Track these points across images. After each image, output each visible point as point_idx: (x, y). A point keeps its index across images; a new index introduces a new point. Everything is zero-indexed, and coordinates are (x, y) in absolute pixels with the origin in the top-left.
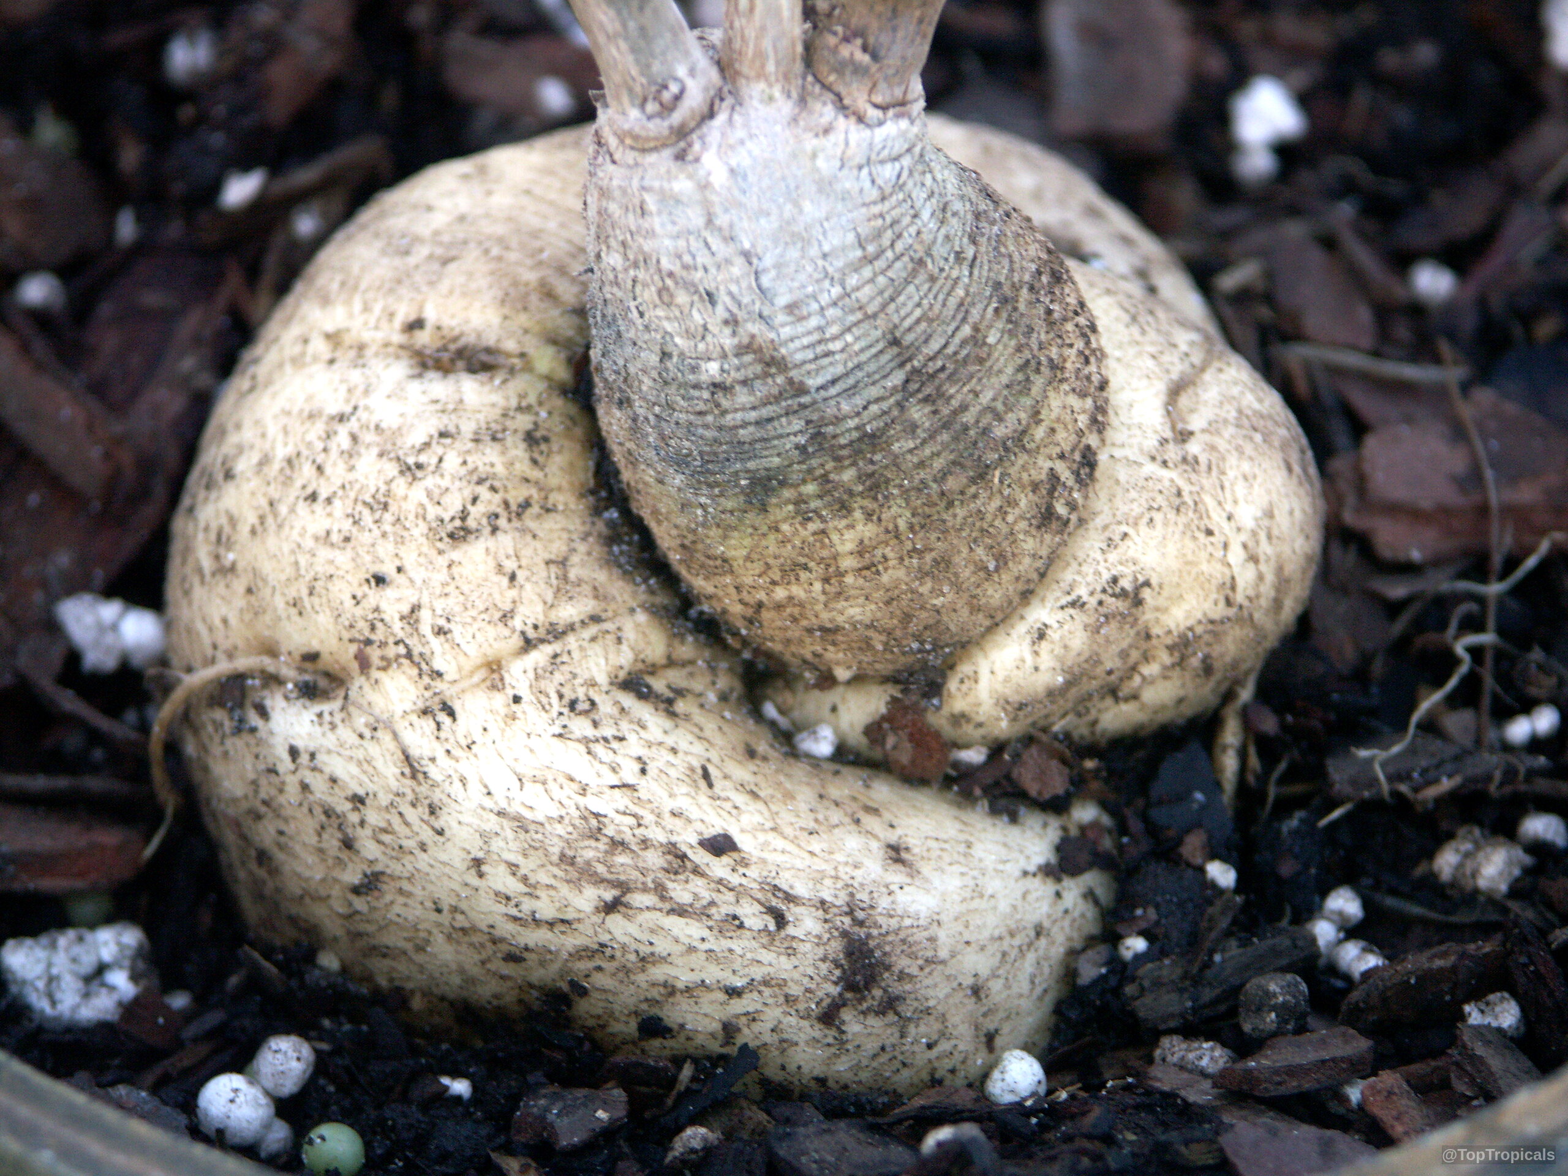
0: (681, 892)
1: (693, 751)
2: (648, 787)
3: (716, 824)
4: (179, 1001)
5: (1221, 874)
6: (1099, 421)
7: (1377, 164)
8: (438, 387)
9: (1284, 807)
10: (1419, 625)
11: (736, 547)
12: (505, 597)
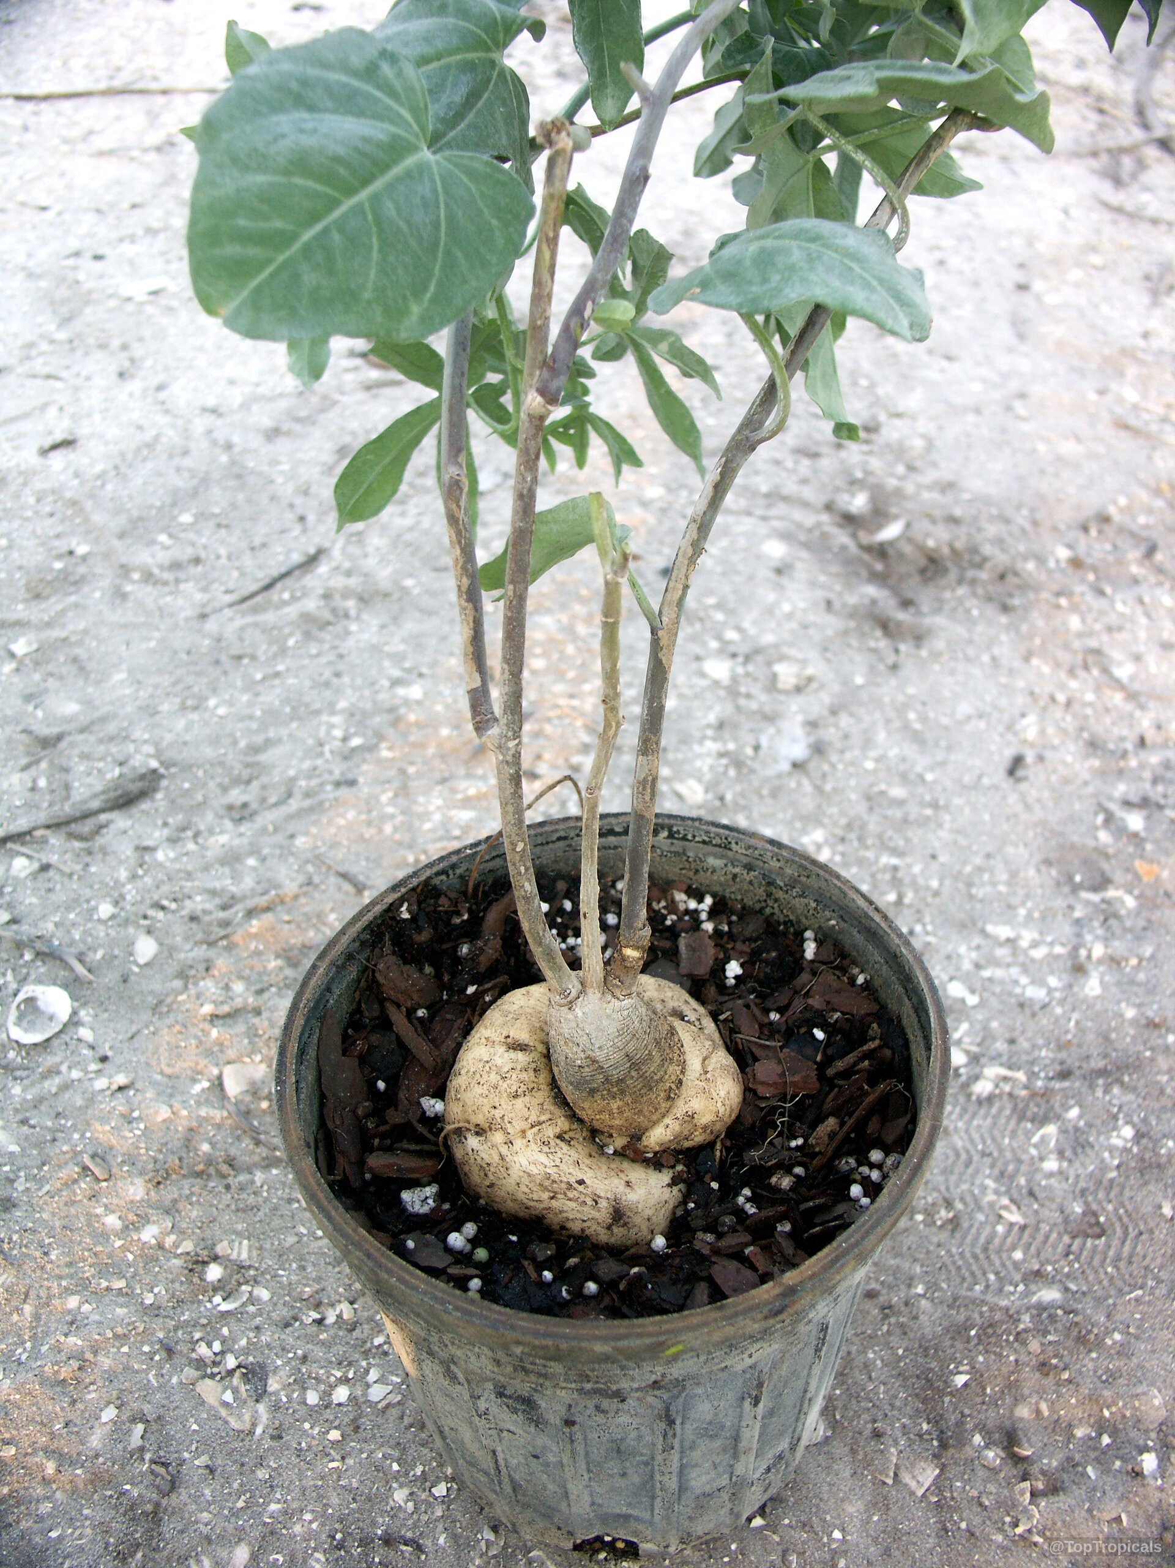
0: (570, 1195)
1: (575, 1155)
2: (563, 1166)
3: (580, 1177)
4: (446, 1206)
5: (715, 1185)
6: (683, 1072)
7: (761, 983)
8: (512, 1054)
9: (732, 1165)
10: (769, 1114)
11: (586, 1105)
12: (526, 1113)
